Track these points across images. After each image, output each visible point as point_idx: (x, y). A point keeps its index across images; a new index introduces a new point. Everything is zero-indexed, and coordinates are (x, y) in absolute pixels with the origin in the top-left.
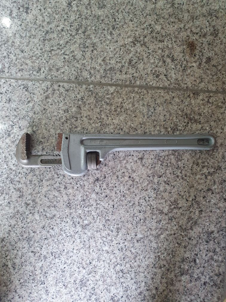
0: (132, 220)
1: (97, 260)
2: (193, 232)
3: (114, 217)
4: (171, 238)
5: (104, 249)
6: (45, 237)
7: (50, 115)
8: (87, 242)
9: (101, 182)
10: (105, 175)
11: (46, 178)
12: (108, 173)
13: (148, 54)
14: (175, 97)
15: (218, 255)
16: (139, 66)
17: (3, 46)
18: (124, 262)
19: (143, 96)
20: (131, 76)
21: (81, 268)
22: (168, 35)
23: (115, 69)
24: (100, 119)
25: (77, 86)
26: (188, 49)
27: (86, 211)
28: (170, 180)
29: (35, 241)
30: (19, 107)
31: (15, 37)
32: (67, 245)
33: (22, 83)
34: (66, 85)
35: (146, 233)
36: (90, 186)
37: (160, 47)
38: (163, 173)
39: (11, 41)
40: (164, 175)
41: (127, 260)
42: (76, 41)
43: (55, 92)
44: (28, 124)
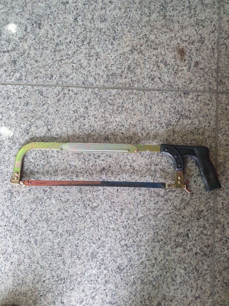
0: (133, 202)
1: (104, 236)
2: (186, 212)
3: (118, 200)
4: (167, 217)
5: (111, 227)
6: (61, 218)
7: (62, 115)
8: (96, 221)
9: (107, 171)
10: (110, 165)
11: (60, 169)
12: (112, 163)
13: (144, 61)
14: (168, 97)
15: (207, 230)
16: (136, 71)
17: (20, 57)
18: (128, 237)
19: (141, 96)
20: (130, 80)
21: (92, 243)
22: (161, 43)
23: (116, 74)
24: (104, 117)
25: (84, 89)
26: (179, 55)
27: (95, 195)
28: (165, 167)
29: (52, 221)
30: (36, 109)
31: (30, 49)
32: (79, 224)
33: (38, 89)
34: (74, 89)
35: (145, 213)
36: (97, 174)
37: (154, 54)
38: (159, 161)
39: (27, 53)
40: (160, 164)
41: (130, 236)
42: (82, 51)
43: (66, 95)
44: (44, 124)
